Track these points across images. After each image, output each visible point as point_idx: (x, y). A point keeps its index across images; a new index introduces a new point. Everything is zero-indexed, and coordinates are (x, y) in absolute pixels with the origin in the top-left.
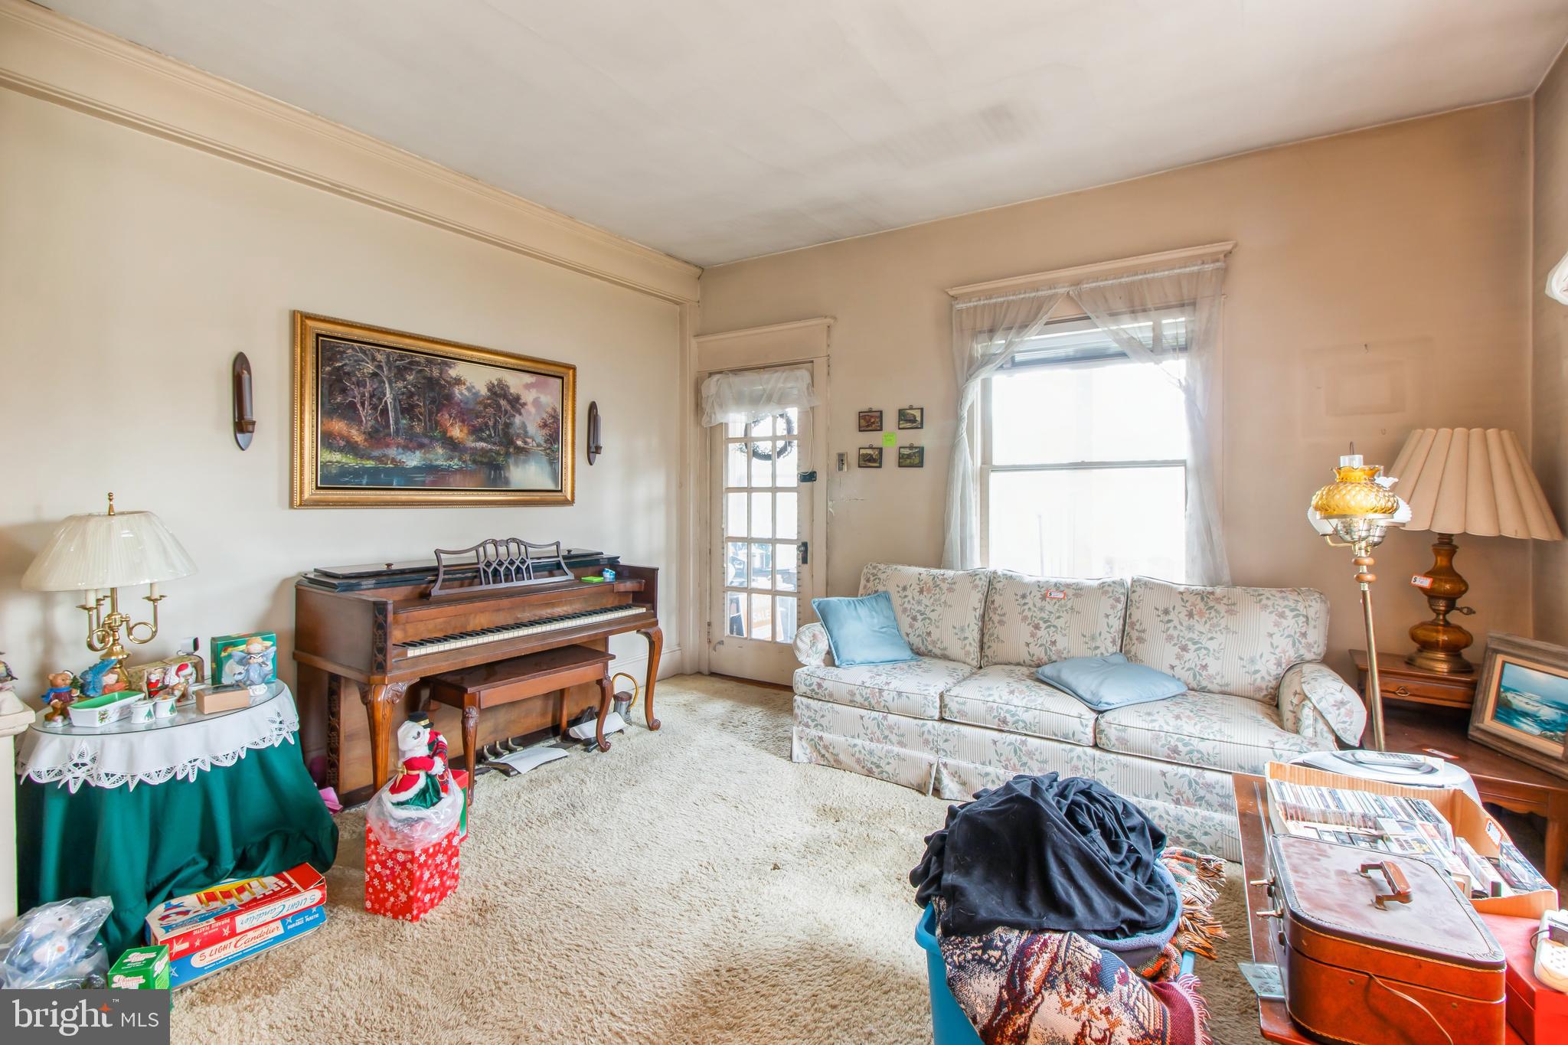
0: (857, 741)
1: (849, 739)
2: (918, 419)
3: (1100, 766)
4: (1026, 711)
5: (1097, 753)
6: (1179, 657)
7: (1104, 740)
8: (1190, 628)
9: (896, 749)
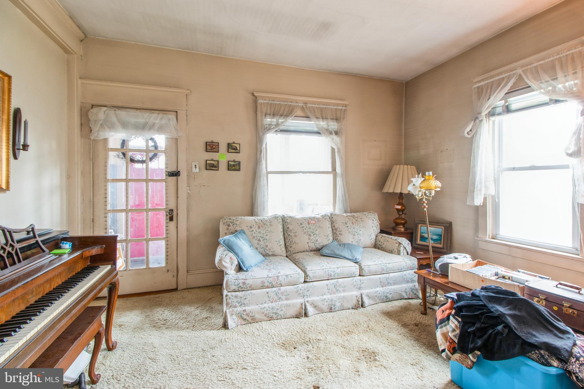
0: (265, 305)
1: (261, 306)
2: (238, 148)
3: (362, 282)
4: (338, 269)
5: (361, 277)
6: (353, 238)
7: (363, 272)
8: (354, 228)
9: (285, 302)
